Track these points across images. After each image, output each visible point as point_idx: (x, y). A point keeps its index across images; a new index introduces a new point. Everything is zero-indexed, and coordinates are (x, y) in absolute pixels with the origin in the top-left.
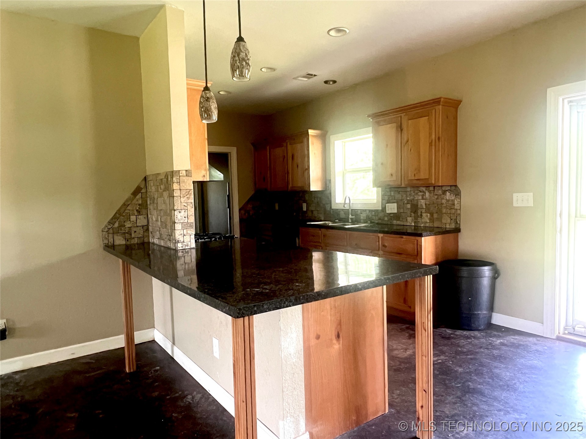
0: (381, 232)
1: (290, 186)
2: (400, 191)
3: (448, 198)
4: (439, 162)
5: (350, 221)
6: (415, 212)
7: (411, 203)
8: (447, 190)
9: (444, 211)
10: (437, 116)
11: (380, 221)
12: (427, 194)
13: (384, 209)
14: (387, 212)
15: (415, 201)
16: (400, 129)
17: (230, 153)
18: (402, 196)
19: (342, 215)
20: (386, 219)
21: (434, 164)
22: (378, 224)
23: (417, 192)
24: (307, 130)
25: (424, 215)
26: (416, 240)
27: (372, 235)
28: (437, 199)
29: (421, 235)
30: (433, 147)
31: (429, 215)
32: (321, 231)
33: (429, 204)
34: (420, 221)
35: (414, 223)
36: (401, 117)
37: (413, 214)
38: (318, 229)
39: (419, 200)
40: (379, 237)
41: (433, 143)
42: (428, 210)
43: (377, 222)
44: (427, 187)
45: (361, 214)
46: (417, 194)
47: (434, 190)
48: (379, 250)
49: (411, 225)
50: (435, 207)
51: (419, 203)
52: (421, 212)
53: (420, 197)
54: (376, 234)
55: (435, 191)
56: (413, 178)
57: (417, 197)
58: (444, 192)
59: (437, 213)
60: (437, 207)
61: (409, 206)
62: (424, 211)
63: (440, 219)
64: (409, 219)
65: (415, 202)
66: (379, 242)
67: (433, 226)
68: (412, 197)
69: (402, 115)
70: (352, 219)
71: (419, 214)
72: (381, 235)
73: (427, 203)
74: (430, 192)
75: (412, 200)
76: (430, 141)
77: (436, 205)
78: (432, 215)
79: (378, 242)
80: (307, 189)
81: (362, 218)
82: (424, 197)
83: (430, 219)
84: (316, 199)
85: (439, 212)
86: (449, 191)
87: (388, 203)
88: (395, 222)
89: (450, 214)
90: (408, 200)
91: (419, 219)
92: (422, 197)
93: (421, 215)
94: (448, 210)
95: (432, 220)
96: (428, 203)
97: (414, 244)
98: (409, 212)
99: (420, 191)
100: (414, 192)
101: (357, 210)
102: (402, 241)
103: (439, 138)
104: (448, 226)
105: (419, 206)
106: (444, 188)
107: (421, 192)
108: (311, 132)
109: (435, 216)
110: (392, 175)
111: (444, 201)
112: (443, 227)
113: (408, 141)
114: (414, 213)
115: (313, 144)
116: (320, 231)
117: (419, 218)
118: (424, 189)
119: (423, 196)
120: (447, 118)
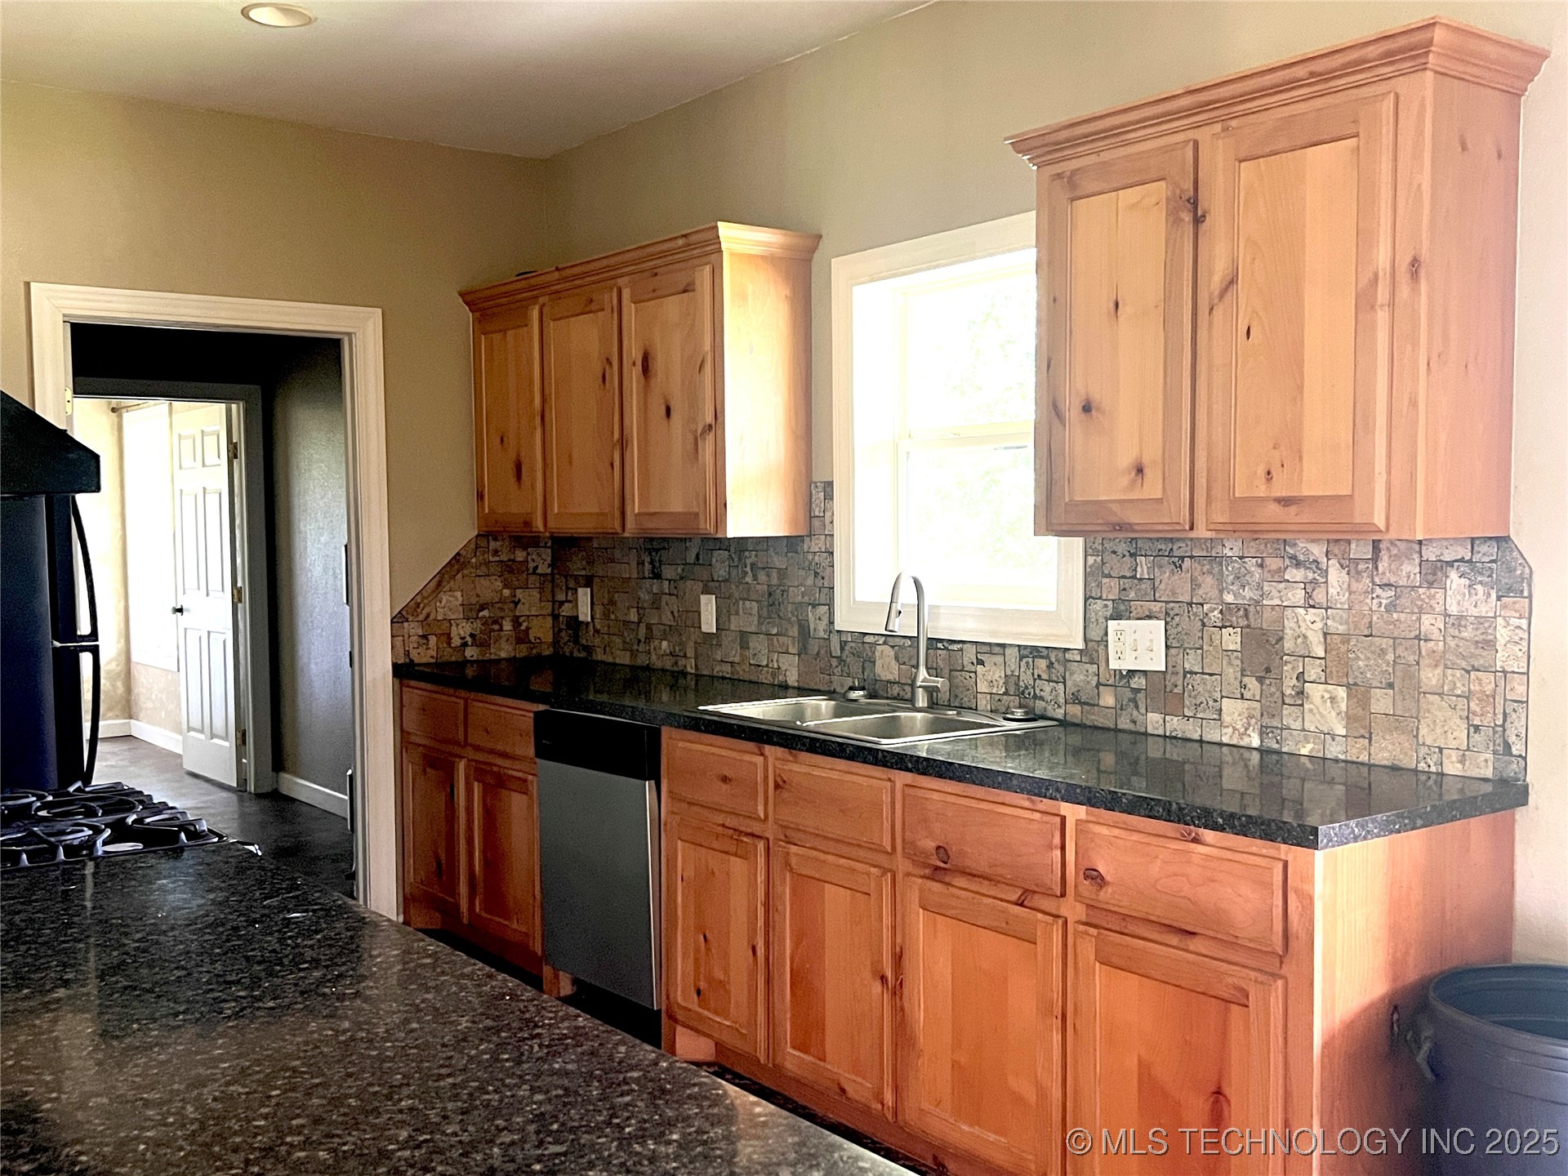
0: (1073, 794)
1: (635, 506)
2: (1182, 558)
3: (1453, 609)
4: (1414, 403)
5: (922, 701)
6: (1267, 673)
7: (1243, 622)
8: (1450, 564)
9: (1430, 677)
10: (1406, 140)
11: (1075, 711)
12: (1336, 576)
13: (1095, 648)
14: (1113, 665)
15: (1267, 614)
16: (1187, 217)
17: (349, 334)
18: (1195, 585)
19: (886, 667)
20: (1108, 699)
21: (1381, 421)
22: (1063, 723)
23: (1273, 563)
24: (713, 224)
25: (1315, 691)
26: (1280, 865)
27: (1027, 804)
28: (1391, 607)
29: (1307, 838)
30: (1382, 316)
31: (1342, 693)
32: (762, 754)
33: (1346, 638)
34: (1297, 725)
35: (1261, 734)
36: (1196, 144)
37: (1252, 683)
38: (751, 746)
39: (1288, 612)
40: (1063, 819)
41: (1383, 294)
42: (1337, 668)
43: (1059, 713)
44: (1337, 543)
45: (979, 668)
46: (1279, 576)
47: (1375, 559)
48: (1063, 895)
49: (1245, 742)
50: (1383, 652)
51: (1289, 624)
52: (1300, 677)
53: (1298, 596)
54: (1046, 804)
55: (1383, 566)
56: (1262, 491)
57: (1275, 593)
58: (1434, 573)
59: (1391, 686)
60: (1390, 657)
61: (1231, 640)
62: (1313, 672)
63: (1405, 723)
64: (1233, 710)
65: (1267, 620)
66: (1063, 848)
67: (1364, 758)
68: (1248, 593)
69: (1200, 135)
70: (931, 691)
71: (1289, 684)
72: (1074, 813)
73: (1332, 631)
74: (1350, 566)
75: (1252, 609)
76: (1365, 279)
77: (1386, 643)
78: (1359, 693)
79: (1058, 853)
80: (709, 528)
81: (982, 687)
82: (1319, 596)
83: (1350, 719)
84: (762, 577)
85: (1402, 681)
86: (1464, 568)
87: (1117, 616)
88: (1154, 721)
89: (1468, 698)
90: (1227, 610)
91: (1290, 718)
92: (1308, 596)
93: (1301, 693)
94: (1458, 673)
95: (1361, 723)
96: (1342, 629)
97: (1268, 886)
98: (1231, 673)
99: (1293, 557)
100: (1261, 566)
101: (956, 647)
102: (1196, 859)
103: (1415, 263)
104: (1452, 768)
105: (1288, 645)
106: (1430, 554)
107: (1298, 564)
108: (733, 237)
109: (1381, 702)
110: (1140, 470)
111: (1430, 624)
112: (1422, 766)
113: (1232, 281)
114: (1260, 680)
115: (742, 297)
116: (759, 760)
117: (1286, 710)
118: (1317, 551)
119: (1309, 587)
120: (1464, 148)
